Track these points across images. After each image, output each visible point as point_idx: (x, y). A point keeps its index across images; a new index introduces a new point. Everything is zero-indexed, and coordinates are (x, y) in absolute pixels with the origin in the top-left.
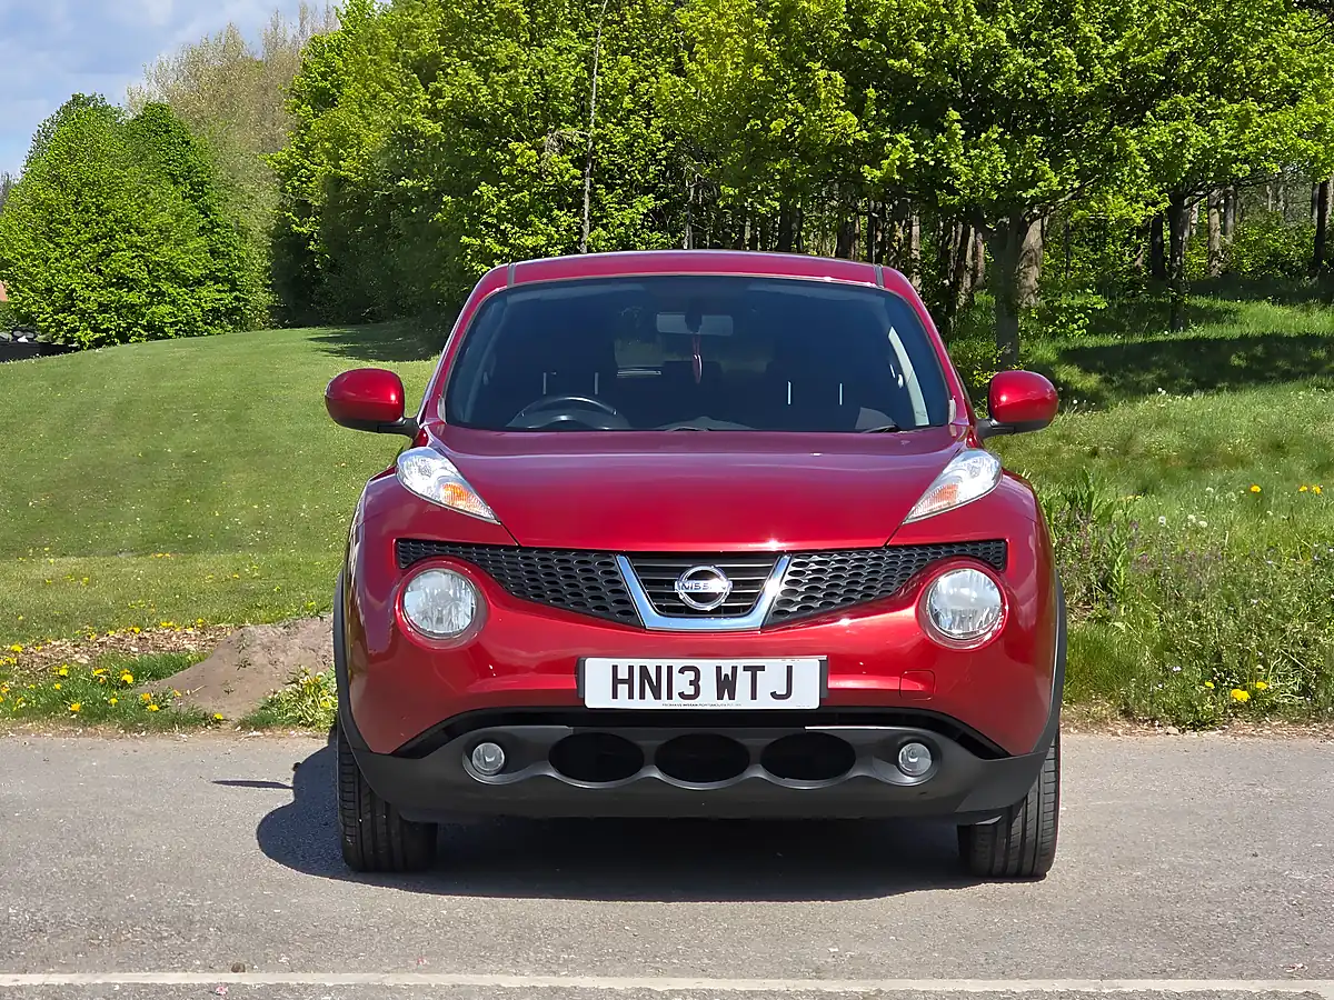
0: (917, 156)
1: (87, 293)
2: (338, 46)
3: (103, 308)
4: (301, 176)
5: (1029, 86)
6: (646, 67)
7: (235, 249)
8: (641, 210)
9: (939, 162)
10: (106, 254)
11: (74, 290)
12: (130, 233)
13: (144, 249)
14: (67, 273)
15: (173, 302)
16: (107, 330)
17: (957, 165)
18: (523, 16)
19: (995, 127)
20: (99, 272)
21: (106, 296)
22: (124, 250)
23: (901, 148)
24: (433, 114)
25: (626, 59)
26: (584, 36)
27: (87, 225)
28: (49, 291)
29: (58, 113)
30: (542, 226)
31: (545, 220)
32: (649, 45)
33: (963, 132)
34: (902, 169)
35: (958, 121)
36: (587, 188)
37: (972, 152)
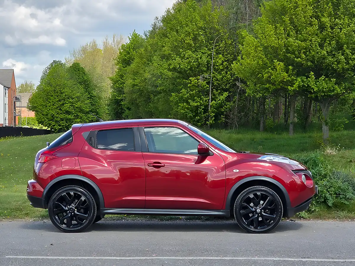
0: (303, 84)
1: (57, 116)
2: (130, 47)
3: (62, 120)
4: (119, 83)
5: (332, 66)
6: (226, 58)
7: (97, 103)
8: (225, 96)
9: (308, 85)
10: (63, 104)
11: (54, 115)
12: (69, 99)
13: (73, 103)
14: (52, 110)
15: (81, 118)
16: (63, 126)
17: (313, 86)
18: (193, 44)
19: (323, 76)
20: (60, 109)
21: (62, 116)
22: (67, 103)
23: (299, 82)
24: (169, 70)
25: (221, 56)
26: (209, 50)
27: (57, 97)
28: (47, 115)
29: (49, 65)
30: (199, 100)
31: (199, 99)
32: (226, 52)
33: (315, 78)
34: (299, 87)
35: (313, 75)
36: (210, 90)
37: (318, 83)
